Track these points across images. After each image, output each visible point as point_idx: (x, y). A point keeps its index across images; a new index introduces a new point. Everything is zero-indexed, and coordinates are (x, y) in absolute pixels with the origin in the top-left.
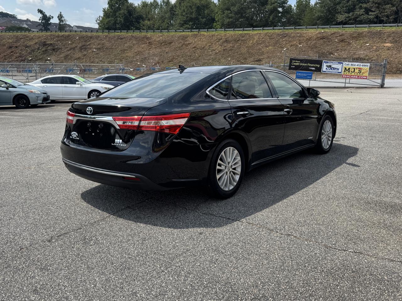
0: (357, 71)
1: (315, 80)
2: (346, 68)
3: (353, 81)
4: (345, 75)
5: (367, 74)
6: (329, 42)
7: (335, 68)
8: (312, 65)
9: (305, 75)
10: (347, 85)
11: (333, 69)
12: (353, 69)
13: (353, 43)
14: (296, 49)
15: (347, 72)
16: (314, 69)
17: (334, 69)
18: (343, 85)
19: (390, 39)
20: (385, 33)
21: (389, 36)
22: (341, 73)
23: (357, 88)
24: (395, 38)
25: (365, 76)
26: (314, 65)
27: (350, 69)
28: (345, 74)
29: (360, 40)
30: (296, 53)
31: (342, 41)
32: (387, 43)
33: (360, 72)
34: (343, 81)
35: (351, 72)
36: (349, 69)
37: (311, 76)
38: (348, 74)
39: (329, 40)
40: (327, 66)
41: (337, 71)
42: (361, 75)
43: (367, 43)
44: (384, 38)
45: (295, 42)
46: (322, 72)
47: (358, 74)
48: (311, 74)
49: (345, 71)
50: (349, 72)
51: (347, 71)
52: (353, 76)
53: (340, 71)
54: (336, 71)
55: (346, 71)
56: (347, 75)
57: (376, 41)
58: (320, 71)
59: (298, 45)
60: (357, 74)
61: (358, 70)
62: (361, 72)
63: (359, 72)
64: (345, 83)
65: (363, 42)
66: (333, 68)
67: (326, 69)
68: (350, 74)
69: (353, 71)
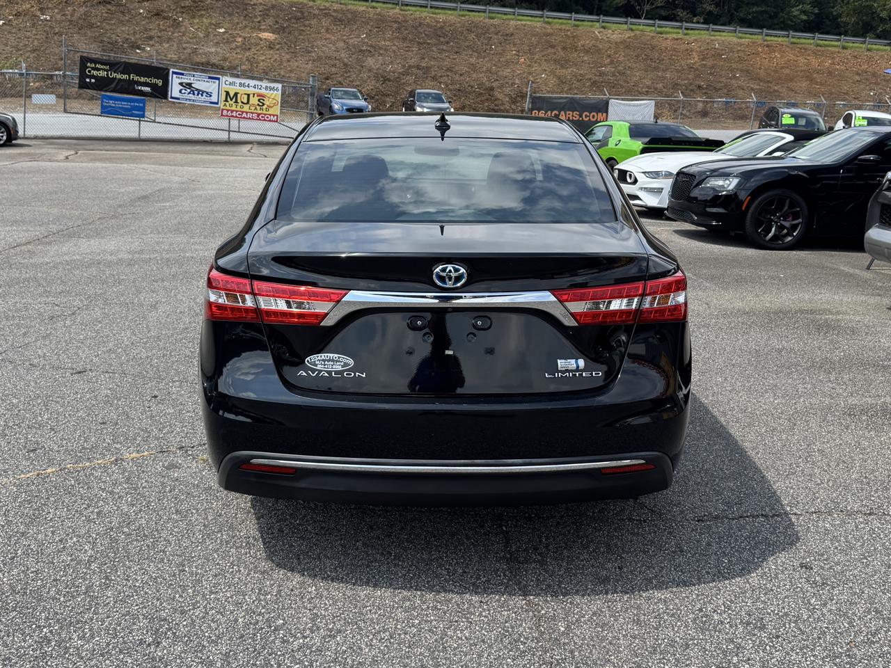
0: (254, 100)
1: (154, 121)
2: (227, 93)
3: (245, 125)
4: (228, 111)
5: (276, 110)
6: (123, 13)
7: (203, 92)
8: (142, 79)
9: (126, 105)
10: (234, 136)
11: (196, 92)
12: (246, 96)
13: (186, 22)
14: (34, 25)
15: (231, 102)
16: (148, 89)
17: (200, 92)
18: (223, 136)
19: (270, 21)
20: (254, 5)
21: (265, 14)
22: (217, 103)
23: (261, 143)
24: (280, 21)
25: (274, 116)
26: (148, 80)
27: (239, 96)
28: (228, 108)
29: (202, 16)
30: (38, 37)
31: (157, 14)
32: (264, 31)
33: (261, 104)
34: (223, 123)
35: (240, 104)
36: (236, 94)
37: (143, 109)
38: (234, 108)
39: (122, 9)
40: (181, 84)
41: (208, 99)
42: (264, 112)
43: (218, 26)
44: (256, 17)
45: (28, 6)
46: (170, 100)
47: (259, 108)
48: (141, 105)
49: (226, 100)
50: (236, 102)
51: (231, 100)
52: (247, 113)
53: (214, 99)
54: (204, 98)
55: (229, 99)
56: (232, 111)
57: (238, 23)
58: (166, 97)
59: (38, 13)
60: (256, 109)
61: (256, 98)
62: (264, 104)
63: (258, 105)
64: (229, 131)
65: (211, 24)
66: (197, 90)
67: (180, 91)
68: (239, 109)
69: (245, 101)
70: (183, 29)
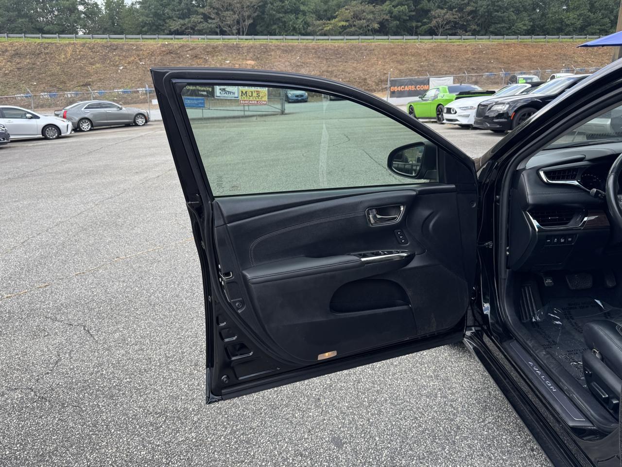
0: (255, 94)
1: (209, 109)
2: (242, 92)
3: (251, 108)
4: (243, 101)
5: (266, 98)
6: (179, 57)
7: (231, 92)
8: (202, 89)
9: (195, 102)
10: (247, 113)
11: (228, 93)
12: (251, 93)
13: (210, 60)
14: (137, 68)
15: (244, 96)
16: (205, 93)
17: (230, 92)
18: (242, 113)
19: (251, 55)
20: (243, 47)
21: (248, 52)
22: (238, 97)
23: (260, 116)
24: (256, 54)
25: (265, 101)
26: (205, 89)
27: (248, 93)
28: (243, 99)
29: (218, 55)
30: (140, 73)
31: (196, 57)
32: (249, 60)
34: (241, 108)
35: (248, 97)
36: (246, 92)
37: (203, 103)
38: (246, 99)
39: (178, 55)
40: (220, 89)
41: (233, 96)
42: (260, 100)
43: (226, 59)
44: (244, 53)
45: (133, 58)
46: (216, 98)
47: (257, 98)
48: (203, 101)
49: (242, 96)
50: (246, 96)
51: (244, 95)
52: (252, 101)
53: (236, 95)
54: (232, 95)
56: (245, 101)
57: (235, 58)
58: (213, 96)
59: (139, 61)
60: (256, 99)
61: (256, 93)
62: (259, 96)
64: (244, 111)
65: (222, 59)
66: (228, 91)
67: (220, 93)
68: (248, 99)
69: (251, 95)
70: (209, 63)
